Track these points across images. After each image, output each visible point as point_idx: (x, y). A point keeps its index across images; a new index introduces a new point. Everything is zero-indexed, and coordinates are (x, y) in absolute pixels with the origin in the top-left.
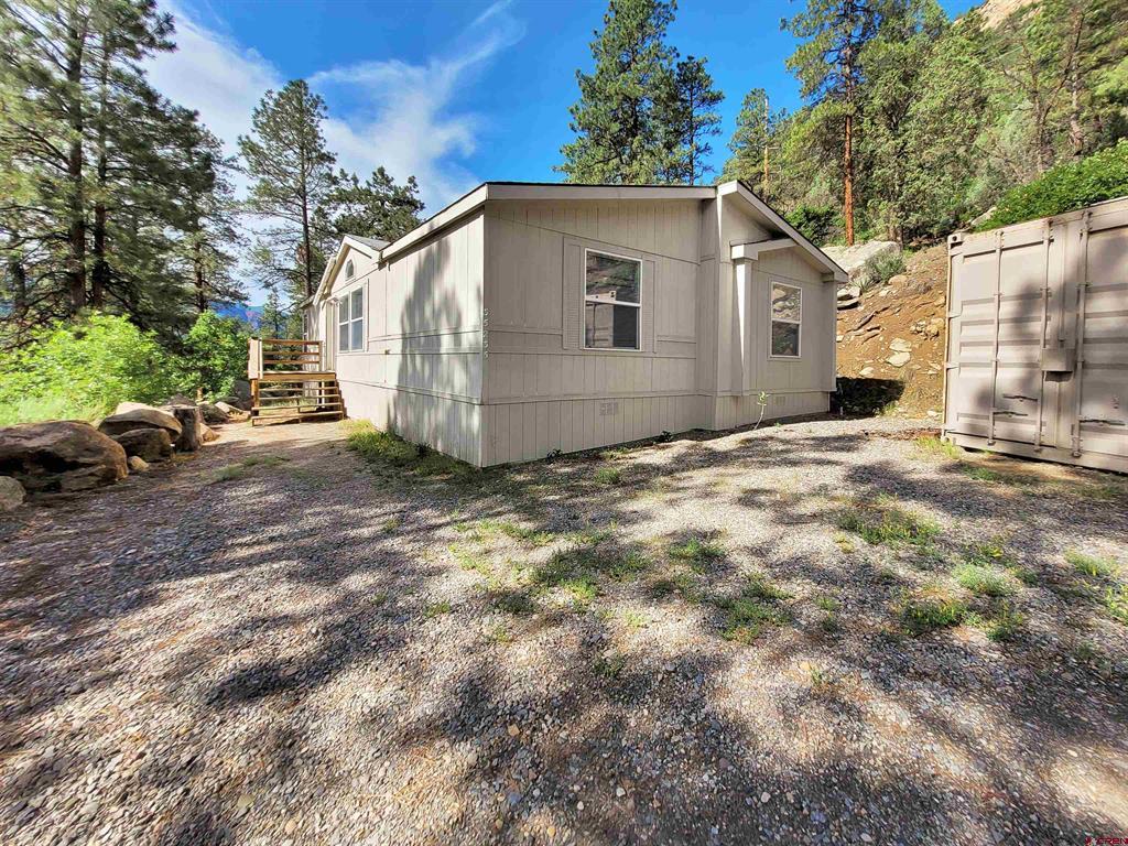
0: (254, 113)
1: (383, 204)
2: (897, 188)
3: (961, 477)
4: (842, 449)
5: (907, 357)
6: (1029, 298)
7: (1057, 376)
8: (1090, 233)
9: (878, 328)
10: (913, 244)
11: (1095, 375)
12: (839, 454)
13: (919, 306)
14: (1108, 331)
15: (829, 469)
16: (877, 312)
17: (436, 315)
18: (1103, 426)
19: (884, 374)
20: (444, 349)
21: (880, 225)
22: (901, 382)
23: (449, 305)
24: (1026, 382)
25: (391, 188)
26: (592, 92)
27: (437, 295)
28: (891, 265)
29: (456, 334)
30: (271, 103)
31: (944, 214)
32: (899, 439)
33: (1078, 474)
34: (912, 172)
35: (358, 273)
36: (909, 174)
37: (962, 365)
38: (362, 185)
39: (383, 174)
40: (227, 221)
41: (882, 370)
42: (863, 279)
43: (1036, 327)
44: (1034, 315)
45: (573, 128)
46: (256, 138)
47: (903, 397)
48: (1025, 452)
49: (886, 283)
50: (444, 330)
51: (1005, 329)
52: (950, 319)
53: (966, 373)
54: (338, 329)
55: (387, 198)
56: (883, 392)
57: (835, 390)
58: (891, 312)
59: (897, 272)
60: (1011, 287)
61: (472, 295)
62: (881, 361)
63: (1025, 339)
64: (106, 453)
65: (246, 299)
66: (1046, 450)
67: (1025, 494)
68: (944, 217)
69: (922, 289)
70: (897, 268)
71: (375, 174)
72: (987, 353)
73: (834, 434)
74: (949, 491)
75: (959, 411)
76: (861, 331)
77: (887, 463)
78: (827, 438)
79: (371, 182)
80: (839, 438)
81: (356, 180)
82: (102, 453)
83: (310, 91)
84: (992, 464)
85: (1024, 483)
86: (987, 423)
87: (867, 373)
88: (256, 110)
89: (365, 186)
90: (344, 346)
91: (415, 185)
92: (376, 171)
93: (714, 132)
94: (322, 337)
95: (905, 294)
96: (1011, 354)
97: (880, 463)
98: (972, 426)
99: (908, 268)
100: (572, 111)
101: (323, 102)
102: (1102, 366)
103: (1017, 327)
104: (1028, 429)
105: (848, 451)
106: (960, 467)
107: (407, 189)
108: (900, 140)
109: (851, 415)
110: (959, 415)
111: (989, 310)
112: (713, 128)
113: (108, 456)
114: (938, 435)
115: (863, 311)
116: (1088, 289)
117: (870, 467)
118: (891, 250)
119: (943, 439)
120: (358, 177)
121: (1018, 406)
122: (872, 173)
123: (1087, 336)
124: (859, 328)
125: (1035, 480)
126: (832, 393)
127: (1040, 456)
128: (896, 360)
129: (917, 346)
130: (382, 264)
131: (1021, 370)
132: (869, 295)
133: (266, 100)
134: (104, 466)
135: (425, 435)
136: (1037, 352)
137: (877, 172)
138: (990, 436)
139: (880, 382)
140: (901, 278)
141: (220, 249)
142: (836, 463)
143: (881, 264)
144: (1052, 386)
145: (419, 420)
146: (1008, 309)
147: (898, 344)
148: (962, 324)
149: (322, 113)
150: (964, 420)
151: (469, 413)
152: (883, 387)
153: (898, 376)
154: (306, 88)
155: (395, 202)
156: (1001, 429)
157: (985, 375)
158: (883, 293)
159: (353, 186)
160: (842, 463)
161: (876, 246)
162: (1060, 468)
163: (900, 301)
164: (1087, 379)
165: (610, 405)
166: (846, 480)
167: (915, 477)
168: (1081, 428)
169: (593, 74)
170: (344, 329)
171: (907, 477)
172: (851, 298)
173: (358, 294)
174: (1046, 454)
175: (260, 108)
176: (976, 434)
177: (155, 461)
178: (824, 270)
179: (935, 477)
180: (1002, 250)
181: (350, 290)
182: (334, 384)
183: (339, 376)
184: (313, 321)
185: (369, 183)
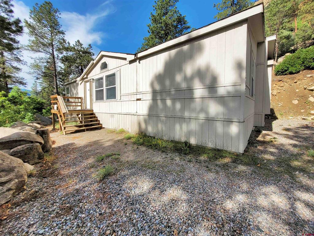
1: (79, 52)
25: (82, 47)
26: (155, 21)
30: (38, 8)
35: (110, 67)
38: (71, 45)
39: (79, 42)
40: (16, 55)
45: (148, 32)
55: (81, 51)
64: (16, 170)
65: (26, 84)
71: (76, 42)
79: (75, 45)
82: (14, 170)
89: (73, 46)
90: (100, 98)
91: (91, 47)
92: (76, 41)
100: (149, 26)
107: (88, 48)
113: (18, 172)
120: (70, 43)
134: (16, 180)
141: (14, 65)
155: (83, 53)
159: (68, 46)
169: (156, 15)
170: (100, 91)
173: (111, 76)
177: (36, 163)
181: (104, 74)
182: (92, 114)
183: (95, 111)
184: (73, 90)
185: (74, 45)
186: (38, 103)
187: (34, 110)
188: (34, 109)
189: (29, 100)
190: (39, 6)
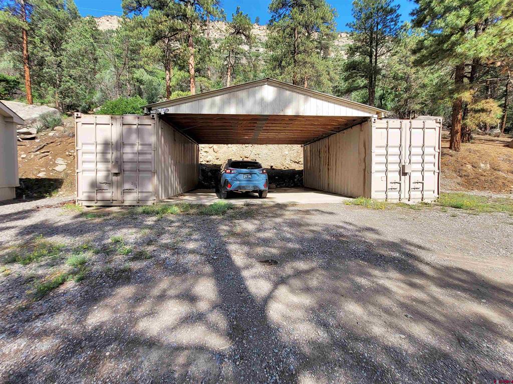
2: (58, 82)
3: (81, 219)
4: (19, 219)
5: (64, 167)
6: (106, 144)
7: (116, 174)
8: (123, 124)
9: (48, 152)
10: (69, 113)
11: (127, 173)
12: (16, 222)
13: (70, 143)
14: (129, 159)
15: (6, 232)
16: (47, 144)
18: (129, 191)
19: (52, 175)
21: (49, 98)
22: (62, 180)
24: (107, 177)
28: (55, 120)
31: (84, 103)
32: (57, 207)
33: (123, 208)
34: (66, 77)
36: (64, 78)
37: (83, 171)
41: (51, 174)
42: (39, 124)
43: (109, 156)
44: (108, 151)
47: (63, 186)
48: (107, 204)
49: (53, 130)
51: (99, 156)
52: (77, 150)
53: (86, 174)
56: (52, 184)
57: (19, 185)
58: (55, 145)
59: (58, 125)
60: (100, 140)
62: (51, 169)
63: (106, 161)
66: (114, 202)
67: (104, 220)
68: (84, 104)
69: (71, 135)
70: (59, 123)
72: (92, 166)
73: (16, 211)
74: (75, 226)
75: (84, 191)
76: (38, 153)
77: (46, 220)
78: (10, 214)
80: (19, 213)
84: (95, 211)
85: (104, 216)
86: (94, 195)
87: (42, 175)
95: (63, 137)
96: (101, 166)
97: (42, 222)
98: (89, 197)
99: (65, 124)
102: (128, 171)
103: (103, 156)
104: (108, 195)
105: (23, 219)
106: (83, 214)
108: (59, 59)
109: (30, 198)
110: (83, 193)
111: (92, 148)
114: (75, 202)
115: (39, 142)
116: (124, 144)
117: (35, 225)
118: (55, 113)
119: (77, 203)
121: (105, 186)
122: (43, 69)
123: (124, 160)
124: (36, 151)
125: (109, 214)
126: (16, 188)
127: (113, 205)
128: (59, 168)
129: (69, 162)
131: (106, 172)
132: (42, 134)
136: (110, 165)
137: (45, 70)
138: (95, 199)
139: (49, 180)
140: (61, 128)
142: (13, 227)
143: (49, 119)
144: (115, 178)
146: (100, 148)
147: (59, 161)
148: (83, 153)
150: (85, 194)
152: (52, 182)
153: (60, 176)
156: (99, 196)
157: (93, 174)
158: (51, 134)
160: (17, 226)
161: (46, 109)
162: (118, 207)
163: (60, 140)
164: (124, 175)
166: (16, 236)
167: (60, 224)
168: (124, 192)
171: (56, 225)
172: (31, 134)
174: (114, 203)
176: (90, 199)
178: (6, 115)
179: (70, 221)
180: (96, 124)
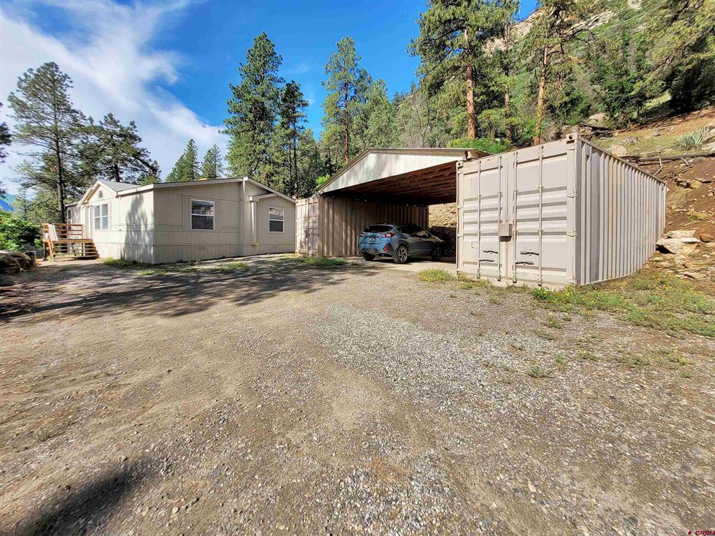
0: (18, 80)
1: (112, 137)
6: (305, 218)
8: (309, 204)
14: (311, 227)
17: (139, 219)
18: (310, 248)
20: (142, 230)
23: (143, 216)
24: (304, 239)
25: (117, 126)
27: (139, 213)
29: (146, 225)
30: (32, 76)
35: (105, 196)
37: (298, 235)
38: (96, 123)
39: (112, 118)
43: (305, 225)
44: (305, 222)
46: (20, 96)
50: (142, 223)
54: (94, 221)
55: (115, 133)
61: (150, 213)
63: (304, 228)
71: (106, 117)
79: (103, 122)
81: (91, 120)
83: (60, 70)
88: (20, 78)
89: (99, 124)
90: (97, 227)
91: (135, 127)
92: (107, 115)
93: (305, 121)
94: (82, 222)
96: (303, 231)
98: (299, 250)
100: (228, 103)
101: (69, 78)
102: (310, 234)
104: (304, 250)
107: (129, 128)
112: (304, 119)
120: (93, 118)
121: (303, 245)
130: (118, 197)
131: (304, 236)
133: (28, 74)
135: (136, 258)
145: (134, 254)
149: (69, 84)
151: (150, 249)
154: (57, 68)
155: (121, 136)
159: (90, 125)
165: (202, 248)
170: (98, 220)
173: (106, 206)
175: (23, 78)
181: (101, 203)
182: (91, 244)
183: (94, 241)
184: (75, 214)
185: (101, 123)
186: (28, 229)
187: (20, 239)
188: (20, 237)
189: (14, 225)
190: (35, 72)
